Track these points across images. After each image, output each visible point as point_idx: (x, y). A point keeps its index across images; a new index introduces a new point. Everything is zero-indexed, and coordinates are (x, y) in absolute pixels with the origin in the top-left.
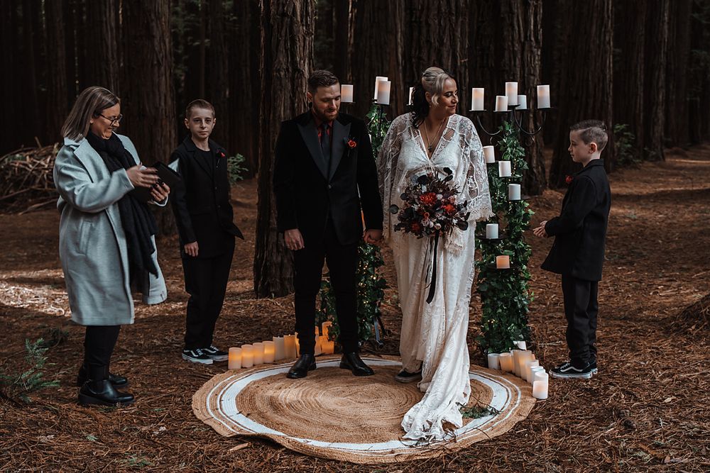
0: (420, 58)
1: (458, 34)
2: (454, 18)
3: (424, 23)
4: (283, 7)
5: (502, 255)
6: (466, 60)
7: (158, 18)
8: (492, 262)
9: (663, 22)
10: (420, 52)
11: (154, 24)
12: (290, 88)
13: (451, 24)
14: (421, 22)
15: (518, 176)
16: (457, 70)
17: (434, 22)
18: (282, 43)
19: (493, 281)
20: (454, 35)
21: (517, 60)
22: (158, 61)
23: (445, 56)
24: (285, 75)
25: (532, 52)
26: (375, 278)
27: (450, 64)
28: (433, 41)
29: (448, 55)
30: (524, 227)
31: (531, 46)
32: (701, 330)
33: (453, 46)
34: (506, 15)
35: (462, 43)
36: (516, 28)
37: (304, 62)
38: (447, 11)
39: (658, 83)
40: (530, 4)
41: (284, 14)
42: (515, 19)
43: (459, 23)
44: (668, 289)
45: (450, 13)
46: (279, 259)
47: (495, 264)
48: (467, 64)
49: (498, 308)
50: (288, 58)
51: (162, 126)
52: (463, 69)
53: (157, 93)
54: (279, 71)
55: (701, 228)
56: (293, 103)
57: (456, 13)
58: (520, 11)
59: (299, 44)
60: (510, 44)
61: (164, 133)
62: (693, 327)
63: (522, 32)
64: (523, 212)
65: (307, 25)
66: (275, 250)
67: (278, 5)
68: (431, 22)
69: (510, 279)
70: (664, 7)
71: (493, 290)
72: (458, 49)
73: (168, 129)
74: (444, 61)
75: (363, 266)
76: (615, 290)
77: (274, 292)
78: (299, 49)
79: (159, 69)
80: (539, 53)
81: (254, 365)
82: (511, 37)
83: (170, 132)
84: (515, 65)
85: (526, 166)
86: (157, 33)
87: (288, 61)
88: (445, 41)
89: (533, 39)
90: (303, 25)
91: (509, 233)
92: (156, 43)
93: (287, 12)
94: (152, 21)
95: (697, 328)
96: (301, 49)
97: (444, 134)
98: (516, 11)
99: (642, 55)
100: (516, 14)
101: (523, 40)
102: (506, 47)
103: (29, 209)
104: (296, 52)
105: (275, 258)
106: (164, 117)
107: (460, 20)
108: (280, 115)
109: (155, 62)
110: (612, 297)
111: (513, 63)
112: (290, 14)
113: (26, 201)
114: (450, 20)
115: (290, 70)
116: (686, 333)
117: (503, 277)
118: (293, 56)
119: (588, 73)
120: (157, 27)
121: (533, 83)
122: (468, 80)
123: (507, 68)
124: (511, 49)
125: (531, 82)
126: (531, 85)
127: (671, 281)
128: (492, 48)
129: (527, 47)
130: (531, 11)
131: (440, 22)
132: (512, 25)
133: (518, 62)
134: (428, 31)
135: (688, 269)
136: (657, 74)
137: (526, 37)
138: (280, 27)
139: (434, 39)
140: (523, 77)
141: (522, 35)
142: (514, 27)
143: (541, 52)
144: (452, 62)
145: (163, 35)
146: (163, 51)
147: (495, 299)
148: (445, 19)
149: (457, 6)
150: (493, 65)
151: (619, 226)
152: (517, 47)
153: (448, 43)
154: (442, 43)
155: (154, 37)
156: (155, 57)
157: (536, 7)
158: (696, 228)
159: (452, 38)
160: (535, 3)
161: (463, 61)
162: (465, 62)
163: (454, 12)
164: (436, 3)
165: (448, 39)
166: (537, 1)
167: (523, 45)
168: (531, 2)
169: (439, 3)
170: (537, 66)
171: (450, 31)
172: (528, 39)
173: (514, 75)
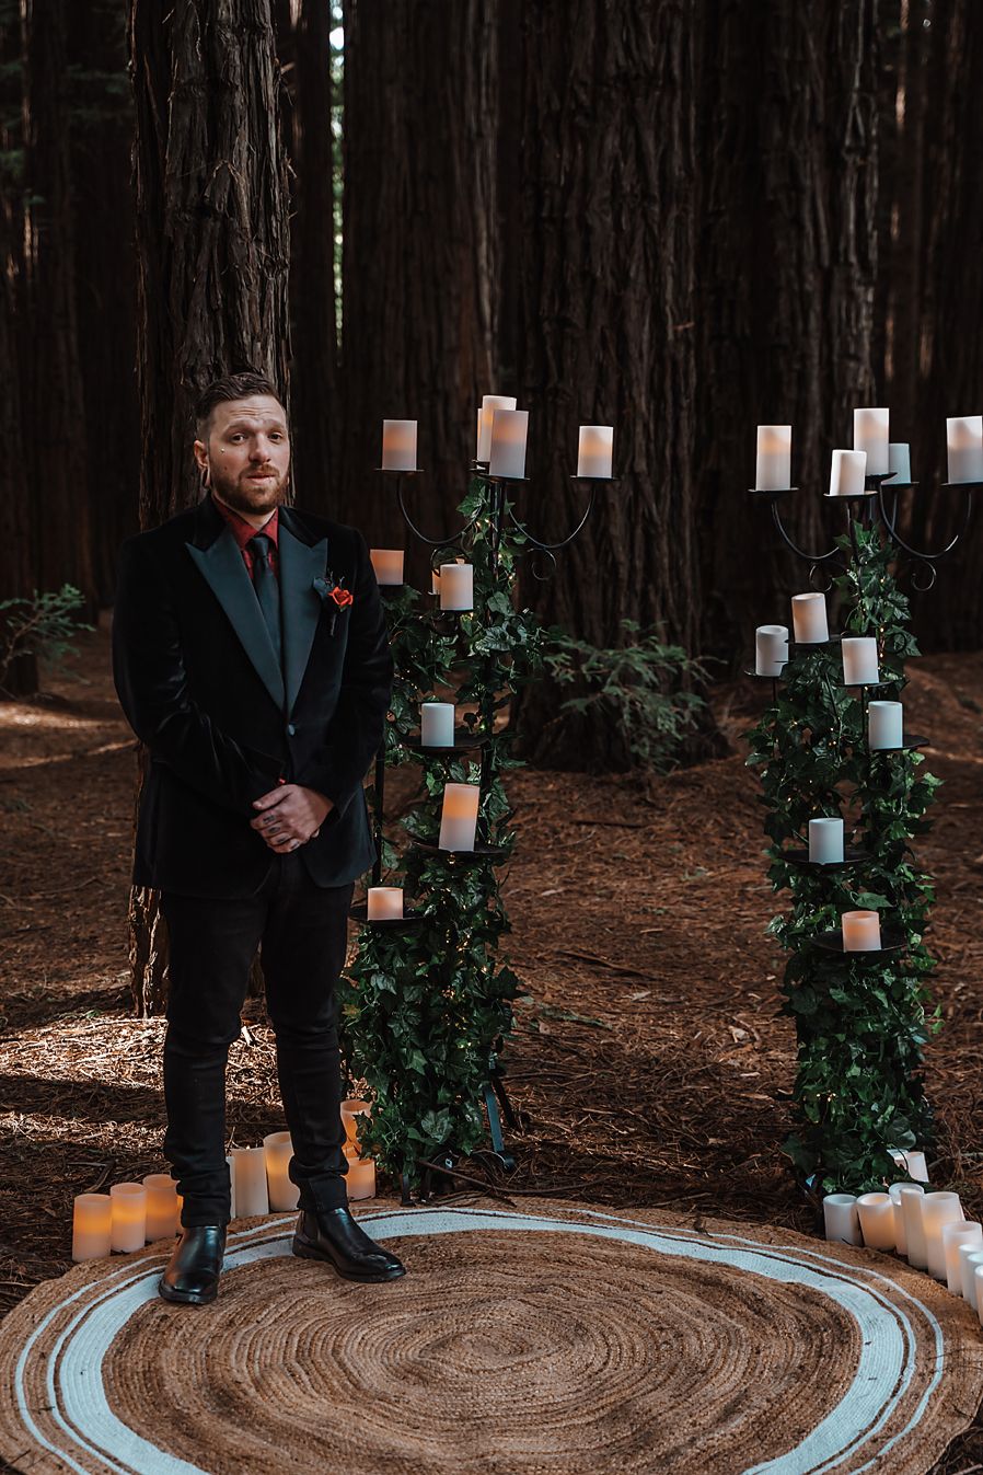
0: (563, 322)
1: (668, 254)
2: (656, 209)
3: (574, 226)
4: (201, 189)
5: (857, 908)
6: (690, 325)
8: (829, 929)
13: (649, 227)
15: (893, 677)
16: (668, 352)
17: (601, 222)
18: (200, 291)
19: (835, 987)
20: (656, 257)
21: (812, 316)
23: (634, 312)
25: (851, 296)
27: (646, 337)
28: (599, 274)
29: (642, 312)
30: (912, 825)
31: (848, 280)
33: (655, 286)
34: (783, 197)
35: (678, 279)
36: (810, 229)
37: (264, 347)
38: (637, 191)
40: (844, 164)
41: (204, 210)
42: (807, 207)
43: (671, 223)
45: (646, 195)
47: (838, 936)
48: (691, 336)
49: (848, 1064)
50: (217, 332)
52: (683, 349)
57: (662, 193)
58: (819, 184)
59: (250, 295)
60: (793, 273)
63: (824, 240)
64: (910, 782)
65: (270, 241)
67: (186, 181)
68: (593, 221)
69: (882, 980)
71: (836, 1010)
72: (669, 296)
74: (631, 328)
75: (456, 942)
78: (248, 311)
80: (870, 298)
82: (794, 256)
84: (806, 333)
88: (632, 274)
89: (853, 259)
90: (258, 241)
91: (870, 843)
93: (211, 202)
96: (256, 308)
98: (808, 182)
100: (809, 193)
101: (826, 262)
102: (784, 281)
107: (674, 213)
111: (800, 325)
112: (220, 207)
114: (645, 215)
117: (861, 975)
118: (233, 331)
121: (855, 380)
122: (693, 380)
123: (785, 340)
124: (796, 287)
125: (850, 376)
126: (850, 384)
129: (837, 283)
130: (850, 182)
131: (618, 222)
132: (797, 222)
133: (813, 323)
134: (586, 246)
137: (834, 253)
138: (193, 246)
139: (603, 270)
140: (826, 362)
141: (825, 250)
142: (801, 227)
143: (877, 294)
144: (652, 330)
147: (841, 1037)
148: (632, 212)
149: (664, 175)
150: (747, 331)
152: (812, 282)
153: (642, 279)
154: (623, 280)
157: (861, 171)
159: (651, 264)
160: (859, 161)
161: (680, 328)
162: (686, 330)
163: (656, 193)
164: (607, 168)
165: (642, 267)
166: (864, 157)
167: (827, 278)
168: (850, 159)
169: (617, 169)
170: (866, 333)
171: (645, 245)
172: (842, 259)
173: (804, 358)
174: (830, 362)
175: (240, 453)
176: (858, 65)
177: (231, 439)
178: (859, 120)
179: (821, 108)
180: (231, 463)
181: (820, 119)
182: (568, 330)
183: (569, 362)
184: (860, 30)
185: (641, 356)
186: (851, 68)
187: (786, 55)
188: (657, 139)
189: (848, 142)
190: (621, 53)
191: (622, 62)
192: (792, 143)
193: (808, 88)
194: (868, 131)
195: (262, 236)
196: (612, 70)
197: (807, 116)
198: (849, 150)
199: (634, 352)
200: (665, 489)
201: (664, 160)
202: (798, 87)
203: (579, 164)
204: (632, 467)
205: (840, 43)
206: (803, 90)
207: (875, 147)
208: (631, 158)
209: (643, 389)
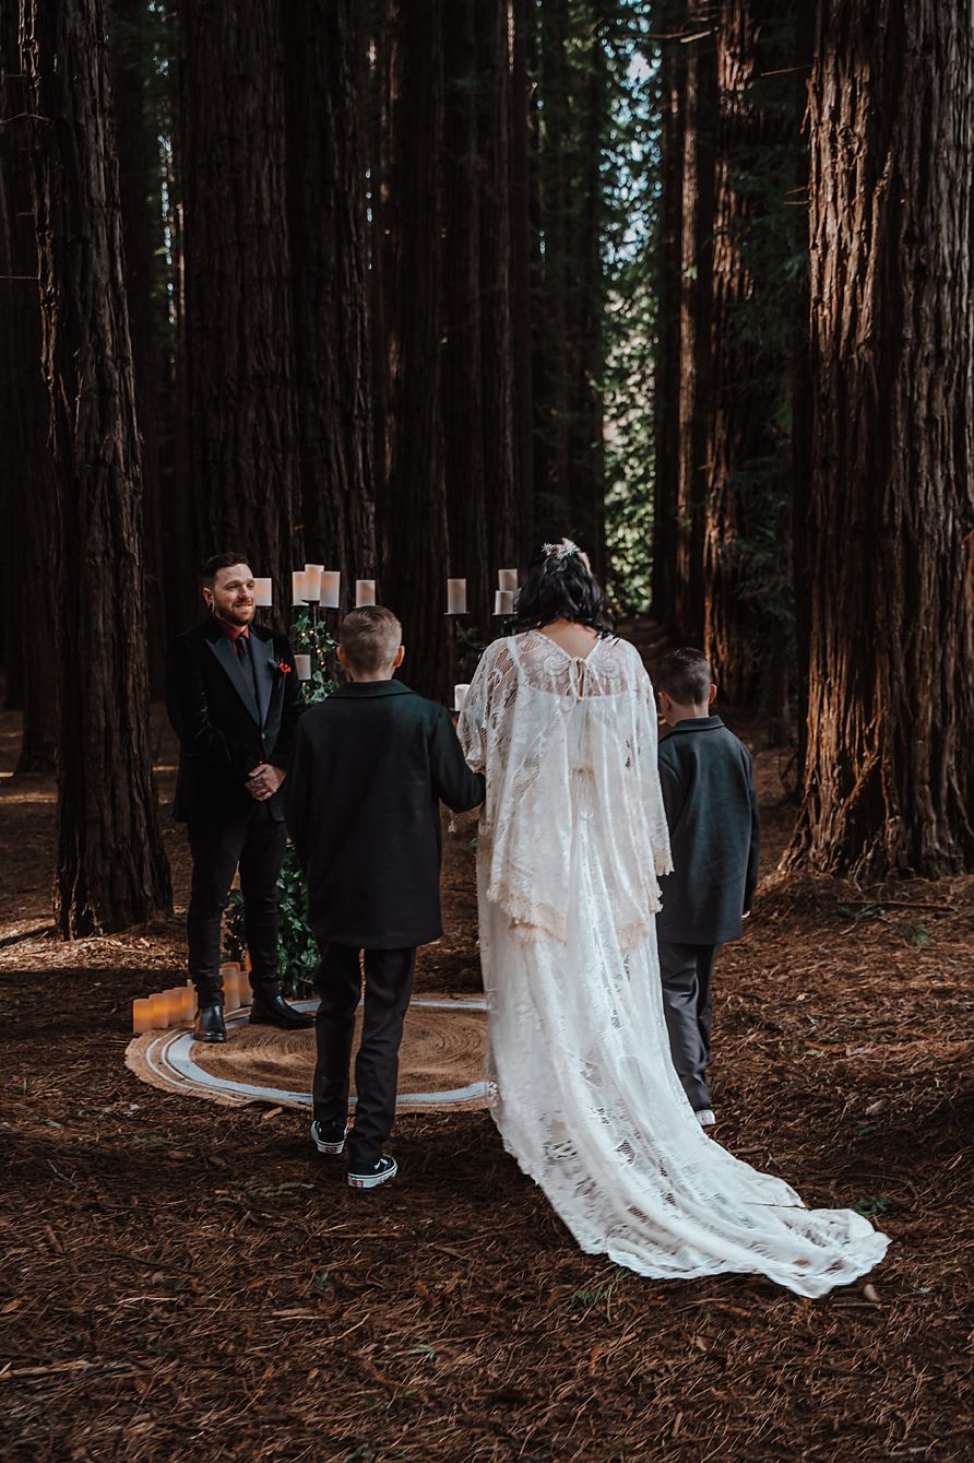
1: (289, 482)
2: (280, 456)
6: (301, 527)
9: (505, 446)
12: (111, 584)
13: (277, 469)
16: (289, 543)
17: (247, 463)
21: (340, 522)
23: (270, 519)
24: (103, 562)
25: (363, 509)
27: (277, 534)
28: (247, 495)
29: (274, 519)
31: (361, 498)
33: (281, 503)
34: (317, 445)
35: (294, 499)
36: (335, 466)
37: (134, 541)
38: (268, 444)
39: (502, 555)
40: (355, 425)
42: (333, 451)
43: (289, 463)
45: (273, 447)
46: (108, 869)
48: (301, 533)
52: (298, 540)
54: (93, 555)
56: (117, 607)
57: (283, 446)
58: (338, 438)
60: (326, 493)
66: (99, 855)
68: (241, 462)
70: (505, 420)
72: (290, 508)
74: (268, 528)
77: (101, 926)
80: (373, 509)
82: (326, 483)
84: (336, 531)
87: (107, 540)
88: (268, 494)
89: (362, 485)
98: (332, 437)
99: (482, 506)
101: (346, 487)
102: (321, 499)
104: (121, 523)
105: (100, 869)
107: (289, 458)
108: (97, 631)
111: (332, 527)
112: (109, 460)
114: (273, 459)
115: (112, 553)
121: (368, 562)
124: (329, 503)
125: (364, 559)
126: (365, 564)
129: (353, 500)
130: (358, 436)
131: (257, 462)
132: (327, 462)
133: (340, 526)
134: (238, 478)
137: (351, 482)
139: (248, 491)
140: (350, 551)
141: (345, 480)
142: (330, 464)
143: (377, 508)
144: (280, 529)
148: (265, 458)
149: (283, 435)
152: (338, 501)
153: (273, 498)
154: (262, 499)
157: (363, 430)
159: (278, 489)
160: (363, 424)
161: (296, 528)
162: (299, 530)
163: (279, 446)
164: (249, 431)
166: (365, 421)
167: (347, 497)
168: (357, 422)
169: (255, 430)
170: (373, 532)
171: (274, 478)
172: (356, 485)
173: (336, 548)
175: (234, 594)
176: (359, 365)
177: (228, 588)
178: (362, 398)
179: (337, 391)
180: (228, 600)
181: (338, 397)
184: (359, 343)
185: (275, 546)
186: (355, 366)
187: (314, 356)
188: (278, 412)
189: (356, 412)
190: (256, 364)
191: (256, 367)
192: (321, 411)
193: (329, 379)
194: (366, 405)
195: (131, 476)
196: (251, 372)
197: (329, 394)
198: (356, 417)
199: (271, 543)
201: (283, 426)
202: (323, 377)
203: (231, 428)
204: (272, 615)
205: (347, 350)
206: (326, 379)
207: (370, 415)
209: (277, 566)
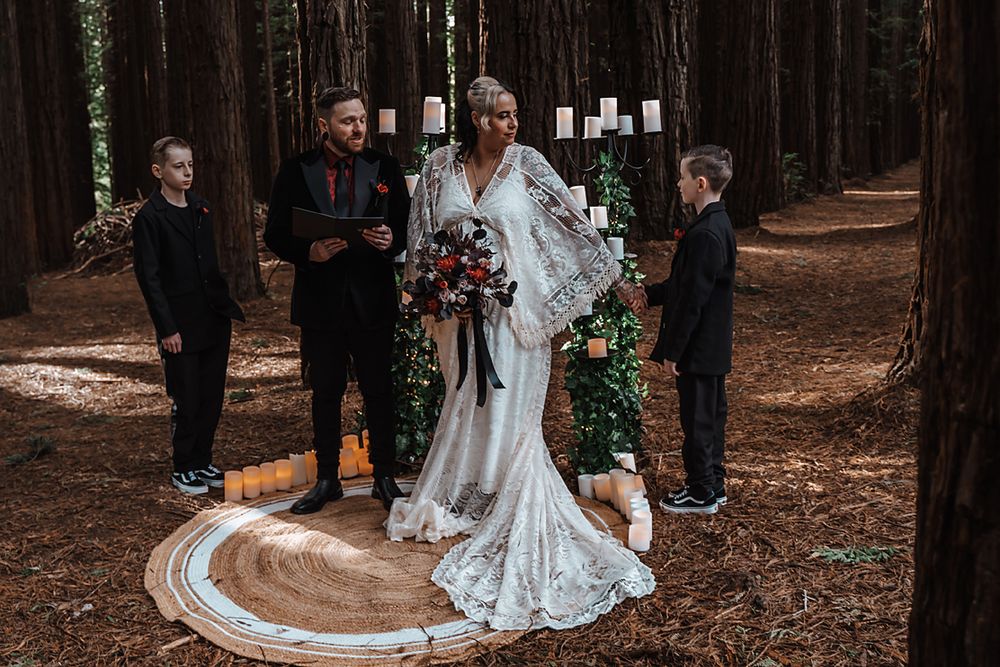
0: (529, 79)
1: (576, 47)
2: (569, 28)
3: (532, 36)
4: (323, 15)
5: (597, 337)
7: (224, 45)
8: (584, 348)
9: (836, 36)
10: (529, 70)
11: (219, 52)
14: (529, 35)
15: (621, 226)
16: (576, 91)
17: (545, 34)
18: (322, 60)
19: (583, 375)
20: (570, 49)
21: (658, 79)
22: (225, 95)
23: (560, 74)
25: (676, 69)
26: (434, 369)
27: (566, 84)
28: (544, 57)
29: (564, 73)
31: (675, 62)
32: (873, 431)
33: (570, 62)
34: (643, 27)
35: (581, 59)
36: (656, 41)
38: (560, 20)
40: (670, 13)
41: (323, 24)
42: (654, 31)
43: (577, 34)
44: (836, 363)
45: (564, 22)
47: (587, 352)
48: (588, 84)
49: (591, 412)
51: (232, 172)
52: (584, 89)
53: (225, 134)
55: (882, 277)
57: (572, 21)
58: (659, 22)
59: (345, 61)
60: (649, 60)
61: (235, 180)
62: (863, 427)
63: (663, 46)
64: (628, 276)
65: (355, 37)
67: (316, 12)
68: (540, 33)
69: (607, 371)
71: (584, 387)
72: (576, 66)
73: (240, 176)
74: (559, 81)
75: (411, 355)
76: (769, 365)
78: (344, 67)
79: (227, 104)
80: (685, 71)
81: (261, 494)
82: (650, 53)
83: (243, 179)
85: (632, 213)
86: (223, 63)
88: (559, 56)
89: (676, 54)
90: (349, 37)
92: (222, 74)
93: (327, 20)
94: (217, 48)
95: (868, 428)
96: (348, 67)
97: (498, 171)
98: (654, 21)
100: (655, 26)
101: (664, 55)
102: (645, 63)
103: (124, 269)
104: (341, 71)
106: (235, 161)
107: (577, 30)
109: (222, 97)
110: (765, 375)
111: (653, 83)
112: (331, 22)
113: (122, 260)
114: (564, 31)
116: (853, 436)
117: (597, 369)
118: (337, 77)
119: (748, 95)
120: (223, 56)
121: (679, 106)
122: (590, 103)
123: (647, 89)
124: (651, 66)
125: (676, 105)
126: (677, 108)
127: (842, 350)
128: (628, 65)
129: (669, 64)
130: (673, 21)
131: (552, 34)
133: (659, 83)
134: (538, 46)
135: (863, 333)
136: (831, 95)
137: (668, 51)
138: (319, 40)
139: (545, 55)
141: (664, 50)
142: (652, 40)
143: (688, 69)
144: (569, 81)
145: (230, 66)
146: (232, 83)
147: (587, 399)
148: (558, 29)
149: (572, 13)
150: (630, 85)
151: (785, 275)
152: (658, 64)
153: (563, 59)
154: (555, 59)
155: (218, 67)
156: (222, 92)
157: (679, 16)
158: (876, 276)
159: (568, 52)
161: (581, 80)
162: (585, 81)
163: (569, 21)
164: (546, 10)
165: (564, 54)
166: (680, 10)
167: (665, 62)
168: (673, 11)
169: (550, 11)
170: (683, 86)
171: (564, 43)
172: (671, 54)
174: (667, 99)
175: (349, 128)
182: (531, 82)
183: (532, 97)
185: (564, 93)
189: (671, 4)
195: (351, 34)
198: (672, 7)
199: (560, 90)
200: (577, 152)
203: (534, 9)
207: (684, 6)
208: (557, 6)
